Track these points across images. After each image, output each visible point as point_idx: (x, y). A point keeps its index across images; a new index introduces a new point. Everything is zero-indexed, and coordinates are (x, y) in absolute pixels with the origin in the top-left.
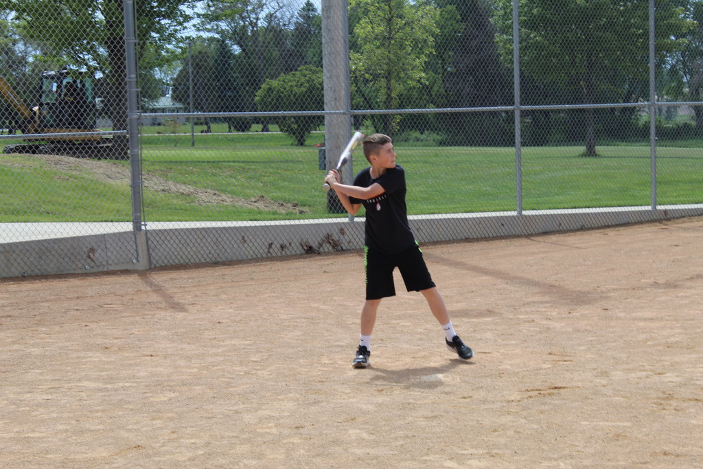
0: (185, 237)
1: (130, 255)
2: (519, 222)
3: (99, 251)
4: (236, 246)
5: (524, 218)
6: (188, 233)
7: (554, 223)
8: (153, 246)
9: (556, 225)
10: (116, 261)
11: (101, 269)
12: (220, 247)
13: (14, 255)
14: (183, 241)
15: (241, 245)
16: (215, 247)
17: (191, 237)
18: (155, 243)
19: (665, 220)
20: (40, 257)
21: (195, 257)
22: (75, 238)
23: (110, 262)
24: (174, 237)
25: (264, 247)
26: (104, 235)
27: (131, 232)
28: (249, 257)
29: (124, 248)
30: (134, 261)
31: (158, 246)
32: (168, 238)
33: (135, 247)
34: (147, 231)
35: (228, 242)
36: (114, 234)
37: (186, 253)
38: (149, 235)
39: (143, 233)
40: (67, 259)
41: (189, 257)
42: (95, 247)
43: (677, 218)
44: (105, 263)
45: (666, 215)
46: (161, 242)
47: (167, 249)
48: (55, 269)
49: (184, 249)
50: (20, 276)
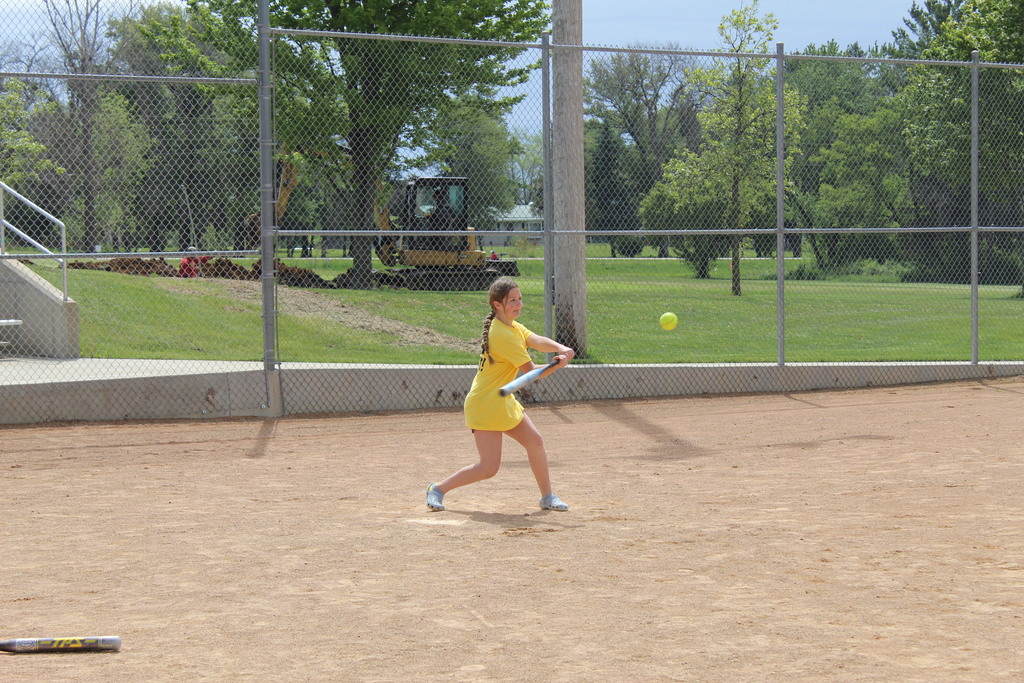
0: (329, 379)
1: (258, 399)
2: (779, 375)
3: (220, 393)
4: (394, 392)
5: (786, 370)
6: (333, 375)
7: (828, 377)
8: (287, 389)
9: (830, 380)
10: (241, 406)
11: (221, 414)
12: (374, 393)
13: (115, 394)
14: (326, 384)
15: (401, 392)
16: (367, 393)
17: (336, 379)
18: (291, 385)
19: (988, 378)
20: (147, 398)
21: (341, 403)
22: (190, 376)
23: (233, 406)
24: (315, 379)
25: (430, 395)
26: (227, 373)
27: (260, 371)
28: (411, 406)
29: (251, 390)
30: (264, 406)
31: (295, 390)
32: (308, 380)
33: (264, 389)
34: (280, 371)
35: (384, 388)
36: (239, 373)
37: (330, 398)
38: (283, 376)
39: (275, 373)
40: (179, 401)
41: (334, 403)
42: (216, 388)
43: (1007, 376)
44: (226, 407)
45: (991, 372)
46: (298, 384)
47: (306, 394)
48: (165, 413)
49: (327, 394)
50: (122, 419)
